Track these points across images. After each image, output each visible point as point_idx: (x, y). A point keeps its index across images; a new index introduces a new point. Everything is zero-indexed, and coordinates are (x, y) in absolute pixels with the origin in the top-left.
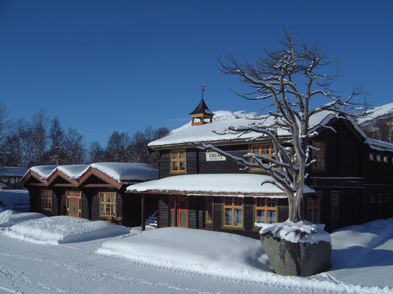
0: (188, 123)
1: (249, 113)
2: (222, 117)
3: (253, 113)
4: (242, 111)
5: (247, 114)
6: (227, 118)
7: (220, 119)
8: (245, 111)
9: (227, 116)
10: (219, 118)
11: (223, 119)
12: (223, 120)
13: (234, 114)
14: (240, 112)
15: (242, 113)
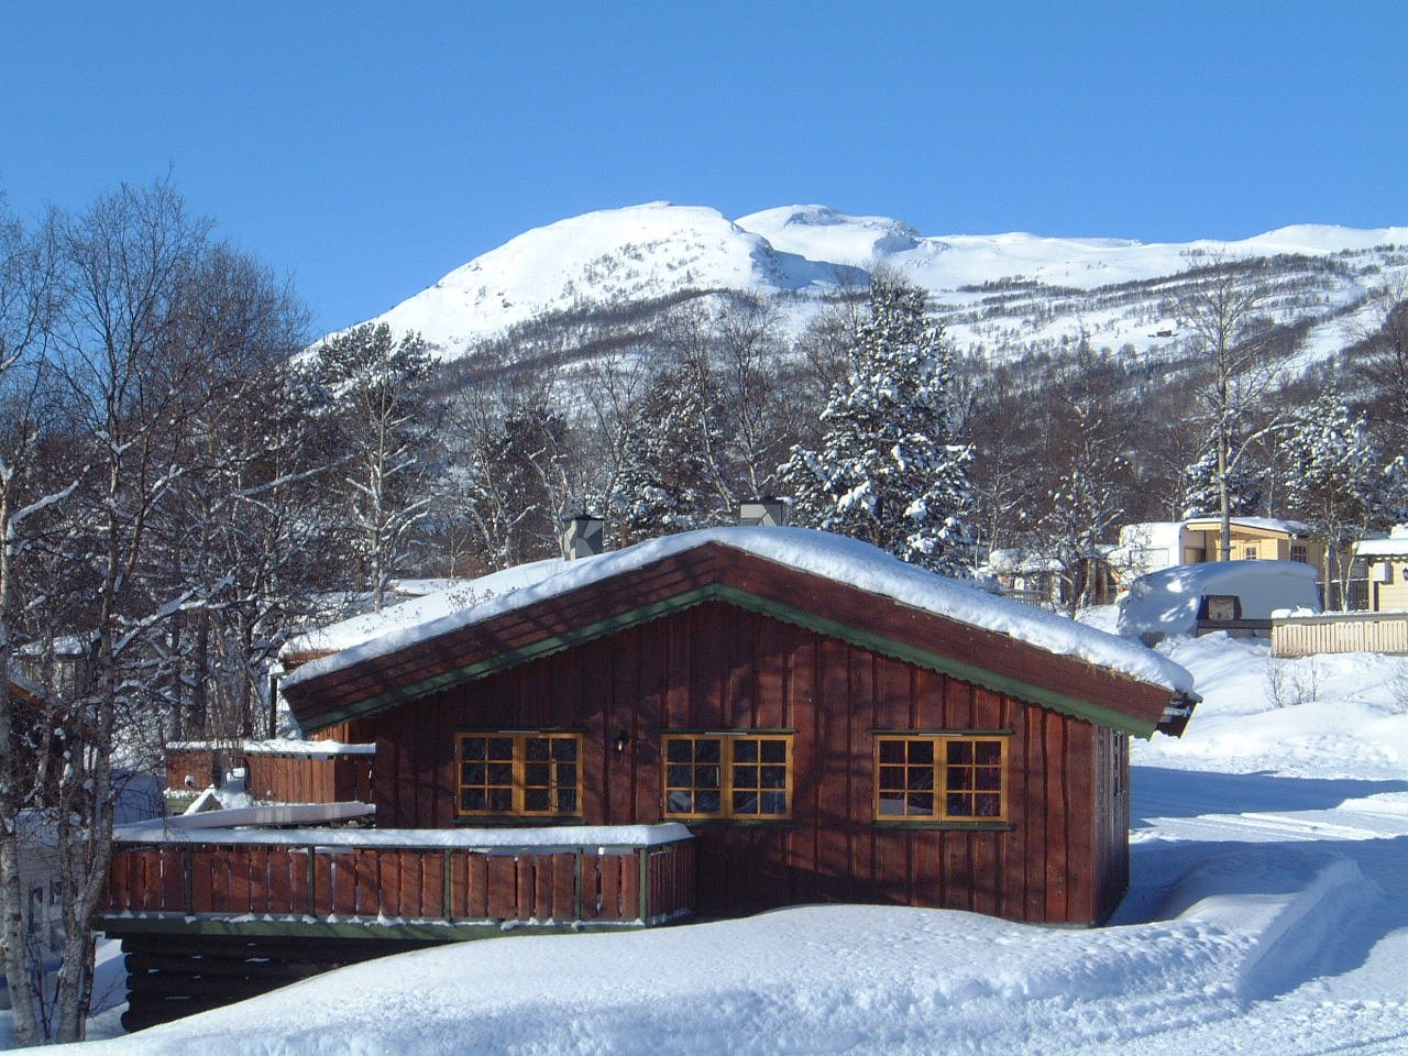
0: (432, 289)
1: (842, 222)
2: (659, 249)
3: (868, 220)
4: (797, 209)
5: (830, 228)
6: (696, 252)
7: (650, 259)
8: (814, 208)
9: (692, 244)
10: (638, 257)
11: (667, 258)
12: (670, 267)
13: (743, 231)
14: (786, 212)
15: (798, 219)
